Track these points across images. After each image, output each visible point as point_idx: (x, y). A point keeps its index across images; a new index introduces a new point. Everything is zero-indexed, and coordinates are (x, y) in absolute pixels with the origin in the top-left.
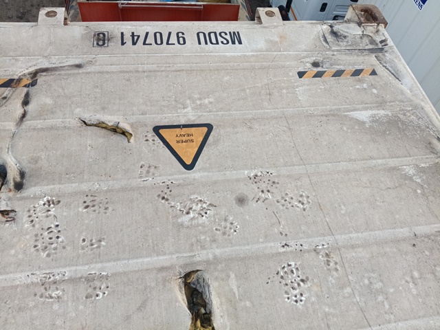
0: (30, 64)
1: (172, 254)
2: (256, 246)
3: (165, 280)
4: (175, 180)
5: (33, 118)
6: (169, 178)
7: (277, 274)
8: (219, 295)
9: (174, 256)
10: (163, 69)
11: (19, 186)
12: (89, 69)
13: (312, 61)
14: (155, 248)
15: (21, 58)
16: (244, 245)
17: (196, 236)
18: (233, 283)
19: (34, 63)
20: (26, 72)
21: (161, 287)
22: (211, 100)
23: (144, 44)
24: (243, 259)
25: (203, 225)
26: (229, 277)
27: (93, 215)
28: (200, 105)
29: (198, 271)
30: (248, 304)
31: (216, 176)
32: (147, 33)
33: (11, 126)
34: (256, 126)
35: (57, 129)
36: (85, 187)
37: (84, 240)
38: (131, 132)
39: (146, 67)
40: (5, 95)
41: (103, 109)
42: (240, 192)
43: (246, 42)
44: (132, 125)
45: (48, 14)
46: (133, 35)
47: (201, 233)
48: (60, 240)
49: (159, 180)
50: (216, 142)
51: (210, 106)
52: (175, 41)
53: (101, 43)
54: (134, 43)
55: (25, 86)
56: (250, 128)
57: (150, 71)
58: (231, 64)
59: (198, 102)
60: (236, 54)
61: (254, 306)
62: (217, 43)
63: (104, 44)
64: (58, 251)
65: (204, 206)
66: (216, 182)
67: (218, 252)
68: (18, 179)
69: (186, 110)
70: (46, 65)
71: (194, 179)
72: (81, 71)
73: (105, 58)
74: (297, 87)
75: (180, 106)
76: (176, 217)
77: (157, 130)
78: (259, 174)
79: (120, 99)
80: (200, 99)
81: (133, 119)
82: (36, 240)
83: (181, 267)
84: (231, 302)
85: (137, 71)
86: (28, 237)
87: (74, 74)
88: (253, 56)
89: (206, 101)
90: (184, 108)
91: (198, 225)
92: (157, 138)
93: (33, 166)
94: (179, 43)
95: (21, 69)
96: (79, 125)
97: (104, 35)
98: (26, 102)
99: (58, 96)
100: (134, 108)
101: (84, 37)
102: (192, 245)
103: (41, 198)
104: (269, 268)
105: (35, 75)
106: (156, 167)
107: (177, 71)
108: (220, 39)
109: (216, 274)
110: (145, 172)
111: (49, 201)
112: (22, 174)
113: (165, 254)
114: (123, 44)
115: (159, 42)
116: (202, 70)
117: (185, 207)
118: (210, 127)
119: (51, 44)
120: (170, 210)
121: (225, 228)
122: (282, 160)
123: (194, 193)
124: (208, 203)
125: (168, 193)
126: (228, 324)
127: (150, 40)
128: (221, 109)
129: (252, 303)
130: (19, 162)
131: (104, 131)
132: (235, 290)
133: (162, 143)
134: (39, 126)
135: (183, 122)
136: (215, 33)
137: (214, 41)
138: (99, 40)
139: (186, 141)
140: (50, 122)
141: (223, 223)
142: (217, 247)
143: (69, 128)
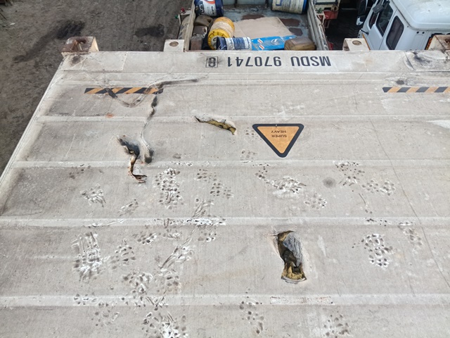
0: (158, 78)
1: (268, 216)
2: (343, 218)
3: (261, 235)
4: (270, 163)
5: (160, 115)
6: (266, 161)
7: (363, 241)
8: (308, 251)
9: (270, 219)
10: (262, 83)
11: (148, 161)
12: (203, 82)
13: (397, 80)
14: (254, 211)
15: (152, 74)
16: (332, 216)
17: (288, 206)
18: (321, 244)
19: (161, 77)
20: (155, 83)
21: (259, 239)
22: (302, 106)
23: (247, 65)
24: (330, 227)
25: (294, 198)
26: (317, 239)
27: (204, 184)
28: (293, 110)
29: (290, 232)
30: (335, 261)
31: (306, 162)
32: (249, 58)
33: (144, 119)
34: (344, 127)
35: (178, 123)
36: (199, 164)
37: (197, 200)
38: (234, 127)
39: (248, 82)
40: (139, 99)
41: (213, 110)
42: (328, 176)
43: (335, 64)
44: (235, 123)
45: (171, 44)
46: (238, 59)
47: (292, 204)
48: (179, 198)
49: (257, 162)
50: (307, 138)
51: (301, 111)
52: (272, 63)
53: (212, 65)
54: (238, 65)
55: (154, 93)
56: (338, 128)
57: (251, 85)
58: (321, 80)
59: (291, 108)
60: (325, 73)
61: (340, 263)
62: (309, 65)
63: (214, 65)
64: (177, 206)
65: (295, 184)
66: (306, 168)
67: (307, 219)
68: (148, 156)
69: (280, 113)
70: (170, 79)
71: (287, 164)
72: (196, 84)
73: (214, 75)
74: (382, 99)
75: (276, 110)
76: (271, 190)
77: (255, 127)
78: (346, 164)
79: (226, 104)
80: (292, 106)
81: (237, 118)
82: (162, 197)
83: (275, 227)
84: (319, 257)
85: (241, 85)
86: (155, 194)
87: (191, 86)
88: (341, 74)
89: (298, 107)
90: (279, 112)
91: (290, 198)
92: (255, 133)
93: (160, 147)
94: (275, 64)
95: (151, 81)
96: (195, 121)
97: (215, 59)
98: (154, 104)
99: (179, 101)
100: (237, 111)
101: (198, 61)
102: (285, 212)
103: (165, 169)
104: (355, 236)
105: (161, 86)
106: (254, 154)
107: (273, 85)
108: (311, 62)
109: (306, 235)
110: (245, 156)
111: (171, 172)
112: (151, 153)
113: (262, 216)
114: (229, 65)
115: (259, 64)
116: (295, 85)
117: (278, 184)
118: (301, 127)
119: (173, 65)
120: (266, 185)
121: (314, 202)
122: (367, 155)
123: (286, 175)
124: (299, 183)
125: (265, 172)
126: (317, 273)
127: (252, 62)
128: (311, 114)
129: (339, 261)
130: (149, 144)
131: (213, 126)
132: (323, 249)
133: (259, 136)
134: (165, 121)
135: (277, 122)
136: (307, 58)
137: (306, 63)
138: (210, 62)
139: (280, 136)
140: (173, 118)
141: (312, 199)
142: (307, 216)
143: (187, 123)
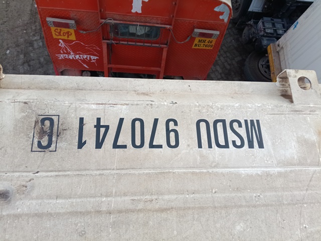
10: (140, 206)
23: (115, 146)
32: (121, 120)
43: (270, 143)
46: (98, 126)
52: (163, 141)
53: (45, 141)
54: (99, 145)
57: (120, 212)
58: (248, 194)
62: (227, 146)
63: (50, 144)
73: (48, 180)
85: (99, 212)
88: (280, 174)
97: (52, 121)
107: (162, 210)
114: (81, 144)
115: (138, 143)
116: (202, 208)
127: (125, 134)
